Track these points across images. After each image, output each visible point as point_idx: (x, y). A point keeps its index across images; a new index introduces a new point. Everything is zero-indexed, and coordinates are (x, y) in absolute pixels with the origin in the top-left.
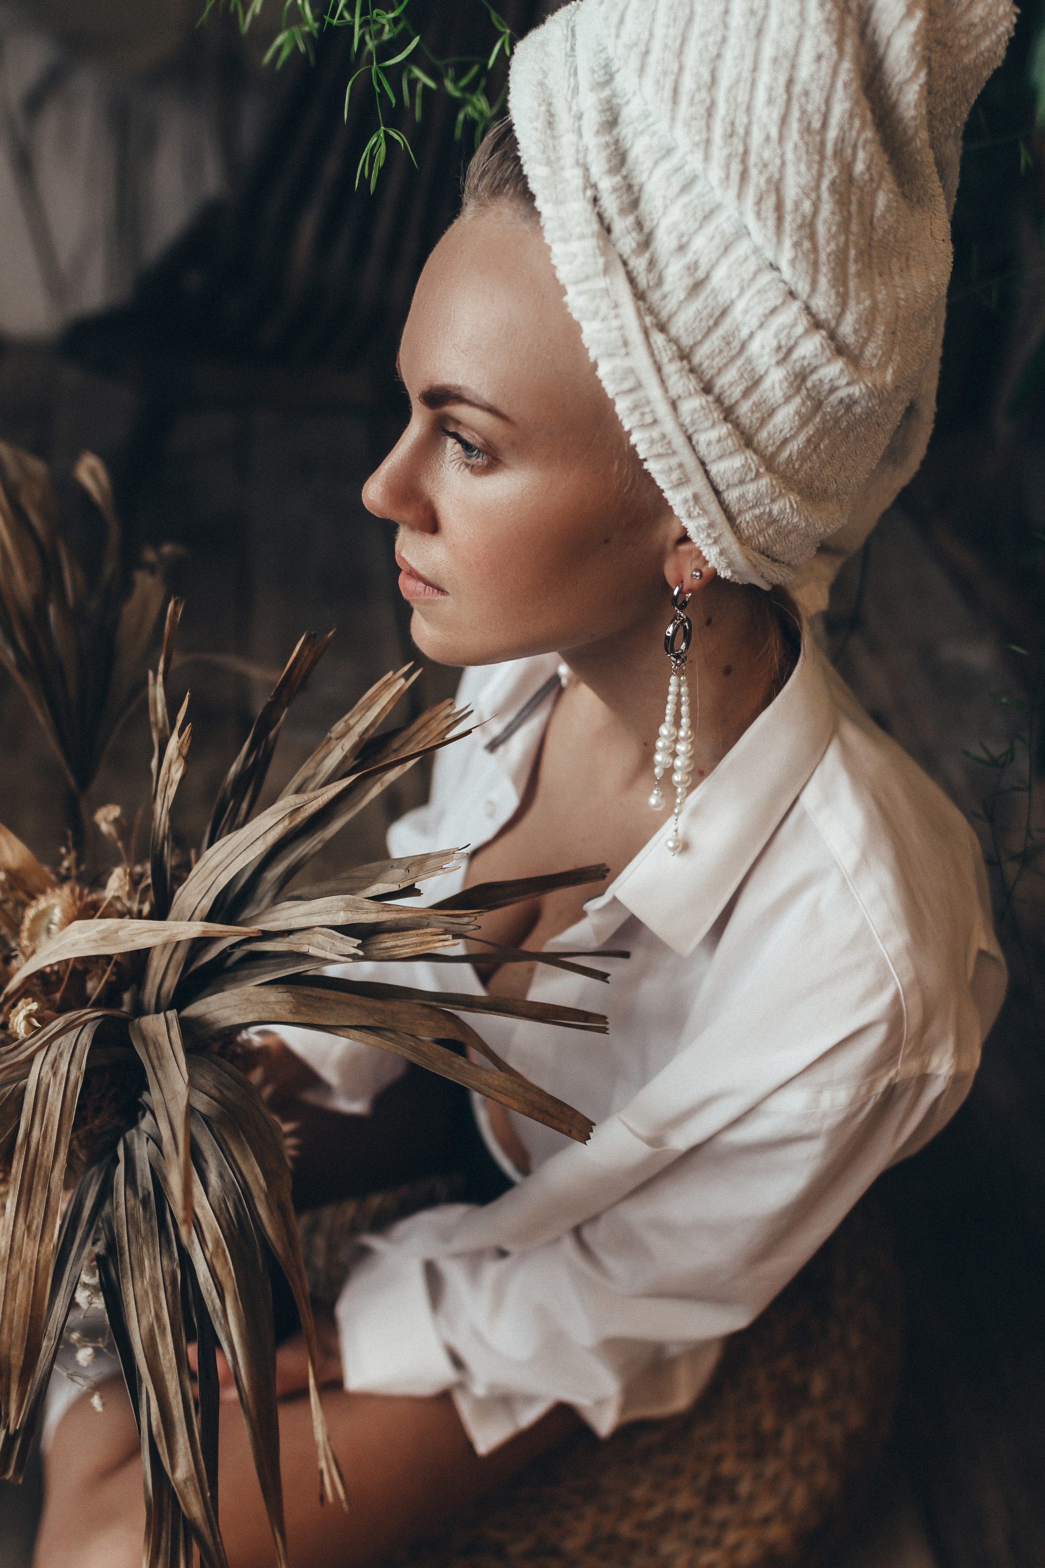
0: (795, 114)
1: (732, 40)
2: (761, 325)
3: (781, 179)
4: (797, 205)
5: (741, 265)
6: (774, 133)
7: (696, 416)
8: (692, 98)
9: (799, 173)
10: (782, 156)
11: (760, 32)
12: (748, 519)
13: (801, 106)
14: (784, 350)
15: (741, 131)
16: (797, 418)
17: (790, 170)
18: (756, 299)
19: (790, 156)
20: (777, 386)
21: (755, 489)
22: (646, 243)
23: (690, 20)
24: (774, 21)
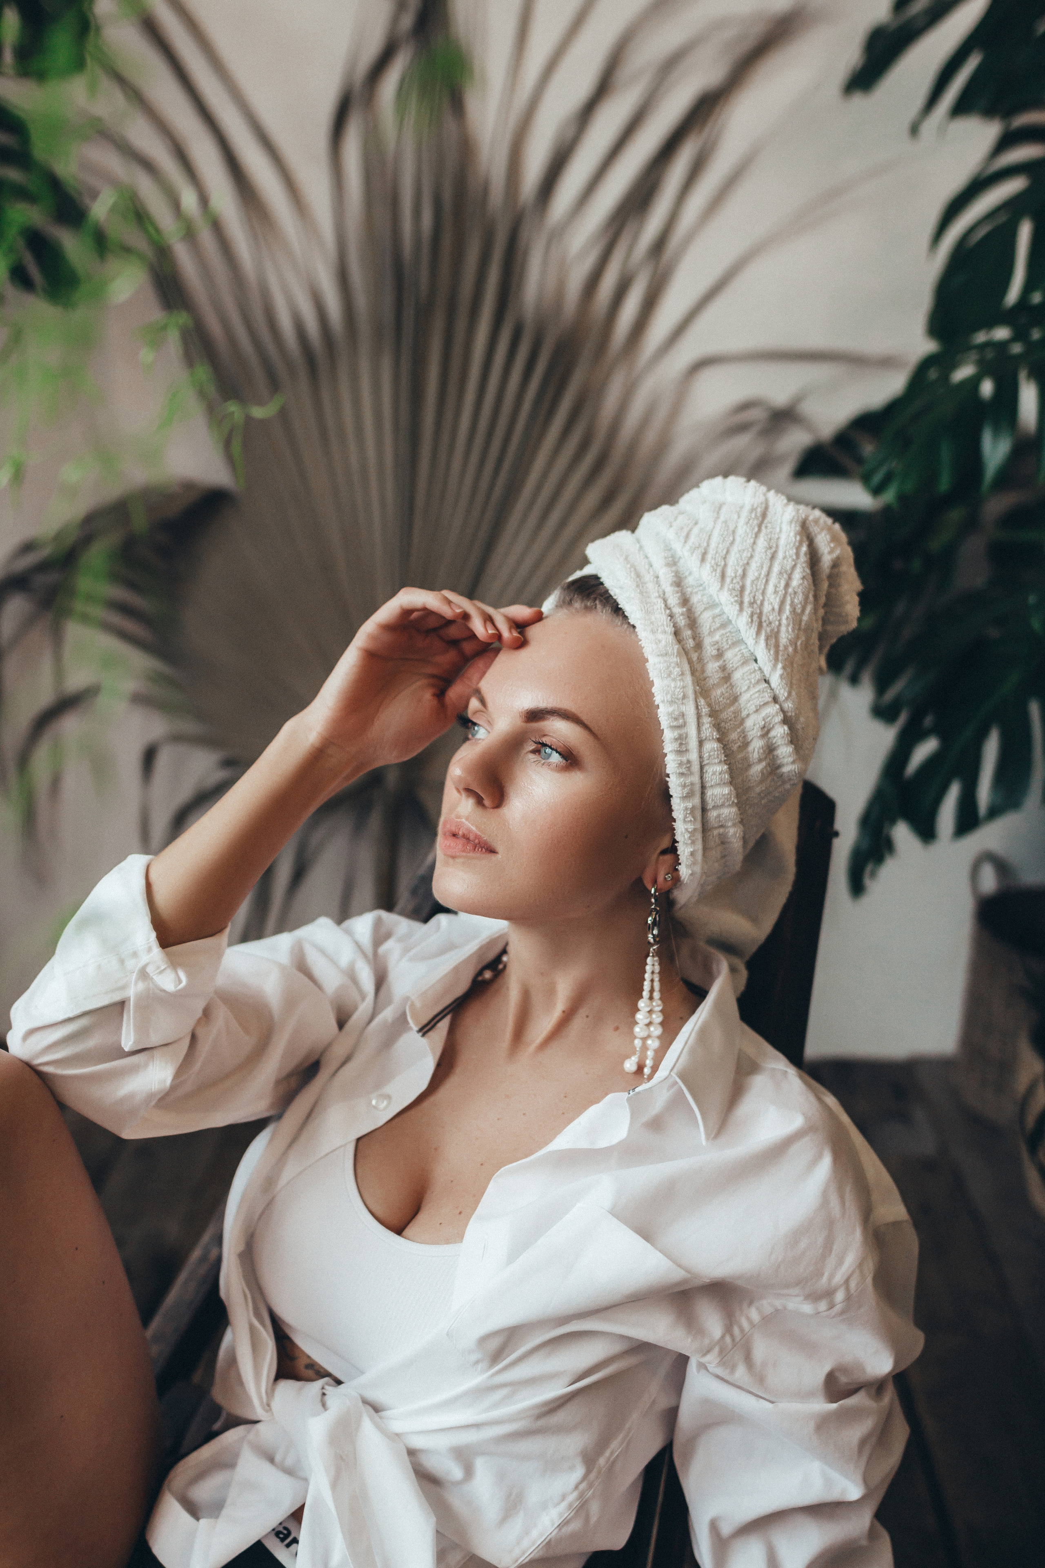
0: (788, 601)
1: (757, 558)
2: (757, 711)
3: (778, 632)
4: (786, 648)
5: (751, 673)
6: (777, 607)
7: (712, 753)
8: (732, 580)
9: (787, 631)
10: (780, 621)
11: (773, 557)
12: (715, 834)
13: (791, 599)
14: (766, 729)
15: (759, 602)
16: (760, 775)
17: (783, 629)
18: (757, 695)
19: (784, 622)
20: (756, 750)
21: (728, 812)
22: (699, 646)
23: (732, 543)
24: (780, 555)
